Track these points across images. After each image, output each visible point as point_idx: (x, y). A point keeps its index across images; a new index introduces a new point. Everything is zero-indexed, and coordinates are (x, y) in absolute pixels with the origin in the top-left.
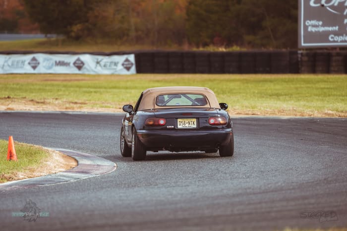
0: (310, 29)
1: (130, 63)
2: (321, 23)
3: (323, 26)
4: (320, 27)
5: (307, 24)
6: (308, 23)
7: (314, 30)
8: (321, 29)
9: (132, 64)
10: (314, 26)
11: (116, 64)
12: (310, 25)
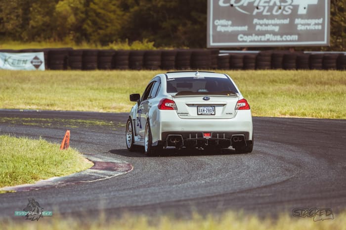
0: (219, 29)
1: (39, 61)
2: (230, 23)
3: (232, 25)
4: (229, 26)
5: (216, 24)
6: (217, 22)
7: (223, 29)
8: (230, 29)
9: (41, 62)
10: (223, 26)
11: (25, 62)
12: (219, 25)
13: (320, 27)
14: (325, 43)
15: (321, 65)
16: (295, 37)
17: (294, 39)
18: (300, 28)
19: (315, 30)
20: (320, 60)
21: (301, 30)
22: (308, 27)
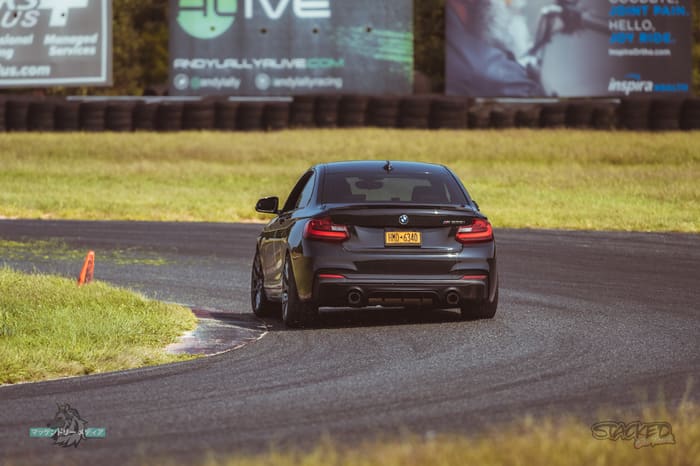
13: (92, 51)
14: (102, 78)
15: (101, 121)
16: (46, 70)
17: (43, 73)
18: (54, 52)
19: (83, 56)
20: (101, 113)
21: (56, 57)
22: (71, 51)
